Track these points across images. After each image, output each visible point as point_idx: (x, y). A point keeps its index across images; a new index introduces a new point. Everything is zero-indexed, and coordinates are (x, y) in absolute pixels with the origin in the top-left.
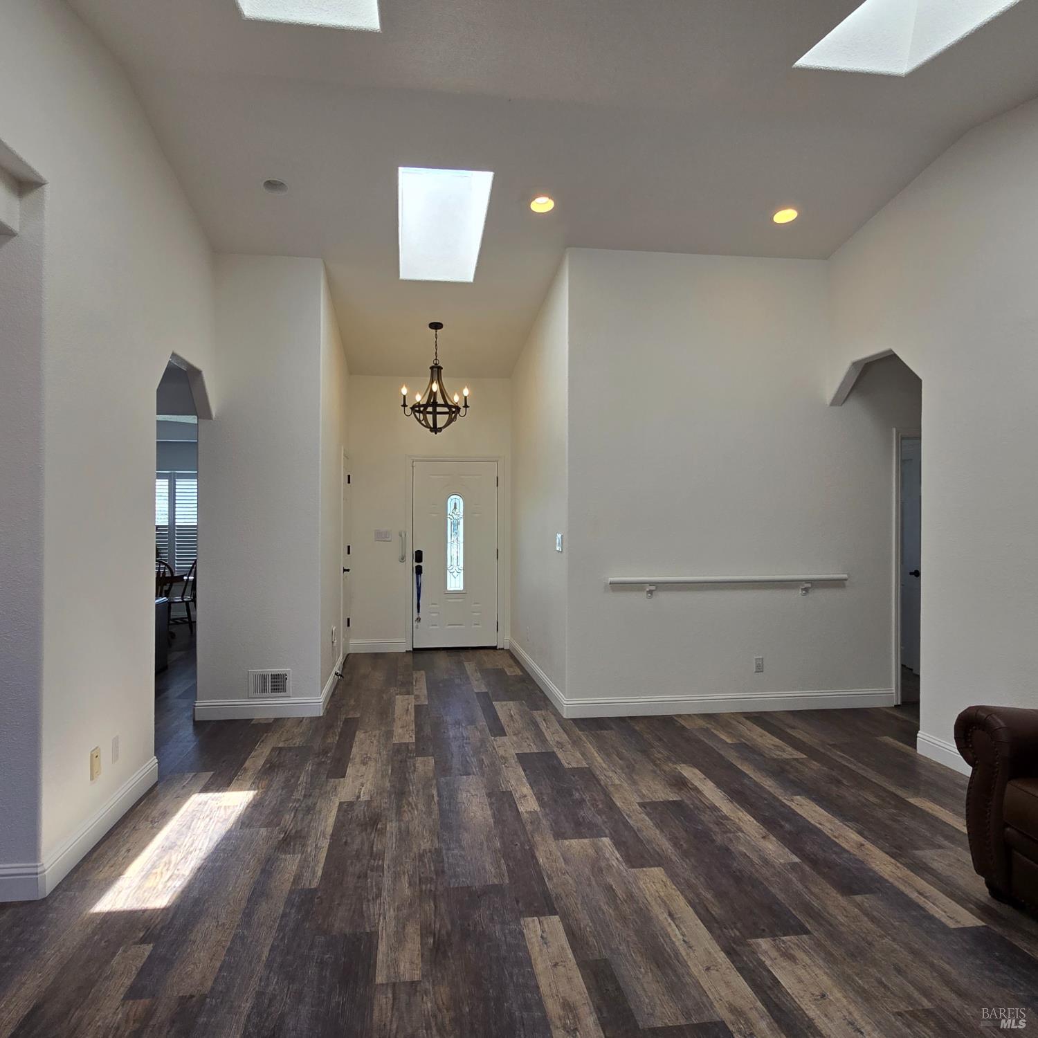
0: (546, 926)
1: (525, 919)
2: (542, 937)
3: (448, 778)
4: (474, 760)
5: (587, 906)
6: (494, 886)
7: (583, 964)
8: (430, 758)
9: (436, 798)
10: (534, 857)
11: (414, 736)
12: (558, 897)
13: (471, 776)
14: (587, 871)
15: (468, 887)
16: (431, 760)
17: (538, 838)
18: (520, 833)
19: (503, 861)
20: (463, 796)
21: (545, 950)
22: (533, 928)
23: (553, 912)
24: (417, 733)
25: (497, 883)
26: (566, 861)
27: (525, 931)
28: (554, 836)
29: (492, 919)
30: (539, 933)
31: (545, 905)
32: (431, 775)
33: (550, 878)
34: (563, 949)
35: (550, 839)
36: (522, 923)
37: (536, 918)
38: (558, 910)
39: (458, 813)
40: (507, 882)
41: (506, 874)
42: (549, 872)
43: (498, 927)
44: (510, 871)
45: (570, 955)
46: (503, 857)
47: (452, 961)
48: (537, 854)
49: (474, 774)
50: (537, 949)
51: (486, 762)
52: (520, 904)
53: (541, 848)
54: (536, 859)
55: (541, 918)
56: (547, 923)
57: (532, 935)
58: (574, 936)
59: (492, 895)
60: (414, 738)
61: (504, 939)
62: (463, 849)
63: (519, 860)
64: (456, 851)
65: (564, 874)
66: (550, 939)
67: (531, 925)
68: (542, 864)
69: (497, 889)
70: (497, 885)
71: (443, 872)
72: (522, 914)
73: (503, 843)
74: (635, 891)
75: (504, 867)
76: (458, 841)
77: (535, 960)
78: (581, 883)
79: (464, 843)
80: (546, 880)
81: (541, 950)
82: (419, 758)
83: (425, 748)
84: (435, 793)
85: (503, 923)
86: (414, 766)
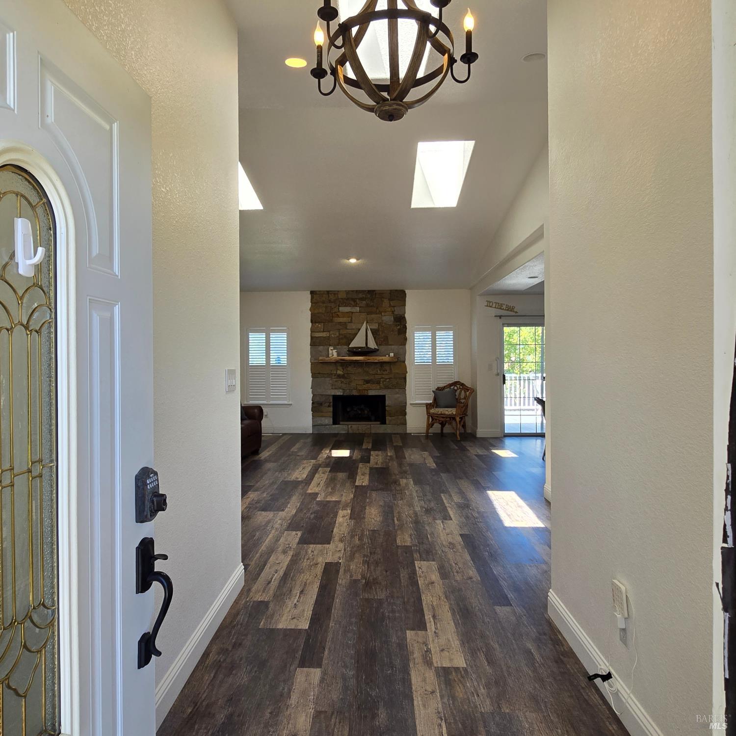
3: (387, 529)
4: (365, 540)
8: (400, 544)
9: (395, 519)
11: (417, 568)
13: (371, 529)
16: (399, 542)
20: (379, 519)
24: (414, 572)
32: (399, 532)
39: (384, 511)
49: (369, 530)
51: (357, 538)
60: (416, 565)
62: (383, 500)
79: (383, 502)
82: (409, 544)
83: (405, 554)
84: (396, 522)
86: (412, 539)
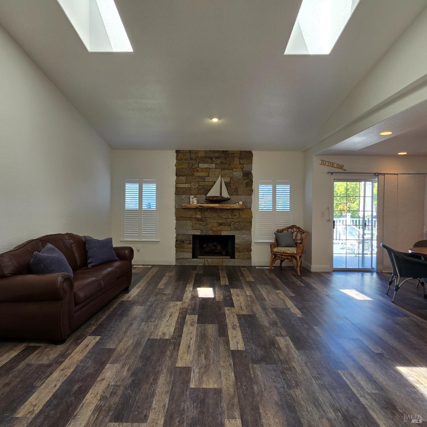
0: (236, 347)
1: (243, 350)
2: (238, 344)
5: (219, 352)
6: (256, 363)
7: (227, 336)
10: (236, 377)
12: (229, 356)
14: (212, 367)
15: (267, 364)
17: (232, 390)
18: (242, 396)
19: (252, 376)
21: (238, 340)
22: (241, 347)
23: (232, 351)
25: (255, 365)
26: (220, 373)
27: (244, 346)
28: (222, 392)
29: (256, 351)
30: (239, 345)
31: (234, 354)
33: (230, 364)
34: (232, 340)
35: (224, 388)
36: (244, 348)
37: (239, 349)
38: (230, 352)
40: (250, 365)
41: (251, 368)
42: (230, 368)
43: (253, 348)
44: (248, 369)
45: (230, 339)
46: (252, 379)
47: (268, 340)
48: (234, 379)
50: (240, 341)
52: (245, 355)
53: (231, 383)
54: (235, 376)
55: (237, 349)
56: (235, 348)
57: (241, 345)
58: (227, 343)
59: (257, 359)
61: (251, 344)
62: (275, 387)
63: (244, 376)
64: (279, 385)
65: (223, 366)
66: (236, 343)
67: (242, 347)
68: (232, 372)
69: (255, 362)
70: (255, 364)
71: (281, 373)
72: (244, 351)
73: (252, 388)
74: (196, 356)
75: (252, 372)
76: (279, 393)
77: (241, 338)
78: (218, 361)
79: (276, 391)
80: (232, 364)
81: (239, 340)
85: (252, 349)
